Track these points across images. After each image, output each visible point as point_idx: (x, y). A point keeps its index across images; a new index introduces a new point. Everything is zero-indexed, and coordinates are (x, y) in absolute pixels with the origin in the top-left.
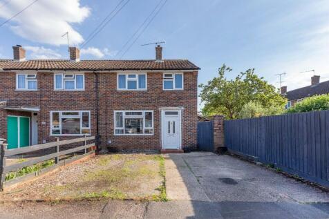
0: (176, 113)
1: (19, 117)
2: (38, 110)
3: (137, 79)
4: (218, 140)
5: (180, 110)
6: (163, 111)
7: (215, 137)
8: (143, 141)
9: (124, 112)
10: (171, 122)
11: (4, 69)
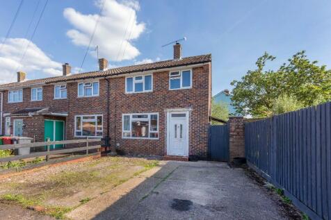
0: (184, 115)
1: (54, 121)
2: (67, 115)
3: (143, 81)
4: (236, 148)
5: (187, 111)
6: (169, 113)
7: (231, 144)
8: (148, 145)
9: (131, 115)
10: (178, 125)
11: (46, 83)
